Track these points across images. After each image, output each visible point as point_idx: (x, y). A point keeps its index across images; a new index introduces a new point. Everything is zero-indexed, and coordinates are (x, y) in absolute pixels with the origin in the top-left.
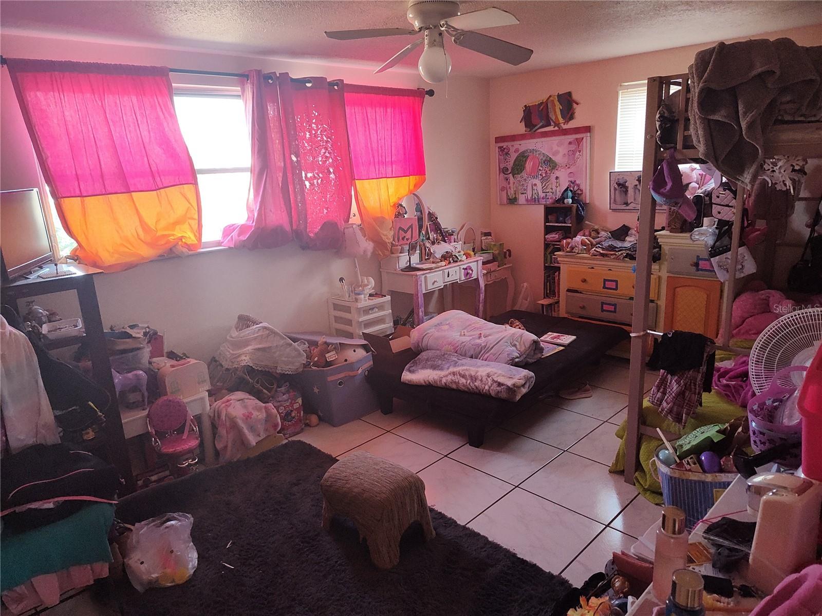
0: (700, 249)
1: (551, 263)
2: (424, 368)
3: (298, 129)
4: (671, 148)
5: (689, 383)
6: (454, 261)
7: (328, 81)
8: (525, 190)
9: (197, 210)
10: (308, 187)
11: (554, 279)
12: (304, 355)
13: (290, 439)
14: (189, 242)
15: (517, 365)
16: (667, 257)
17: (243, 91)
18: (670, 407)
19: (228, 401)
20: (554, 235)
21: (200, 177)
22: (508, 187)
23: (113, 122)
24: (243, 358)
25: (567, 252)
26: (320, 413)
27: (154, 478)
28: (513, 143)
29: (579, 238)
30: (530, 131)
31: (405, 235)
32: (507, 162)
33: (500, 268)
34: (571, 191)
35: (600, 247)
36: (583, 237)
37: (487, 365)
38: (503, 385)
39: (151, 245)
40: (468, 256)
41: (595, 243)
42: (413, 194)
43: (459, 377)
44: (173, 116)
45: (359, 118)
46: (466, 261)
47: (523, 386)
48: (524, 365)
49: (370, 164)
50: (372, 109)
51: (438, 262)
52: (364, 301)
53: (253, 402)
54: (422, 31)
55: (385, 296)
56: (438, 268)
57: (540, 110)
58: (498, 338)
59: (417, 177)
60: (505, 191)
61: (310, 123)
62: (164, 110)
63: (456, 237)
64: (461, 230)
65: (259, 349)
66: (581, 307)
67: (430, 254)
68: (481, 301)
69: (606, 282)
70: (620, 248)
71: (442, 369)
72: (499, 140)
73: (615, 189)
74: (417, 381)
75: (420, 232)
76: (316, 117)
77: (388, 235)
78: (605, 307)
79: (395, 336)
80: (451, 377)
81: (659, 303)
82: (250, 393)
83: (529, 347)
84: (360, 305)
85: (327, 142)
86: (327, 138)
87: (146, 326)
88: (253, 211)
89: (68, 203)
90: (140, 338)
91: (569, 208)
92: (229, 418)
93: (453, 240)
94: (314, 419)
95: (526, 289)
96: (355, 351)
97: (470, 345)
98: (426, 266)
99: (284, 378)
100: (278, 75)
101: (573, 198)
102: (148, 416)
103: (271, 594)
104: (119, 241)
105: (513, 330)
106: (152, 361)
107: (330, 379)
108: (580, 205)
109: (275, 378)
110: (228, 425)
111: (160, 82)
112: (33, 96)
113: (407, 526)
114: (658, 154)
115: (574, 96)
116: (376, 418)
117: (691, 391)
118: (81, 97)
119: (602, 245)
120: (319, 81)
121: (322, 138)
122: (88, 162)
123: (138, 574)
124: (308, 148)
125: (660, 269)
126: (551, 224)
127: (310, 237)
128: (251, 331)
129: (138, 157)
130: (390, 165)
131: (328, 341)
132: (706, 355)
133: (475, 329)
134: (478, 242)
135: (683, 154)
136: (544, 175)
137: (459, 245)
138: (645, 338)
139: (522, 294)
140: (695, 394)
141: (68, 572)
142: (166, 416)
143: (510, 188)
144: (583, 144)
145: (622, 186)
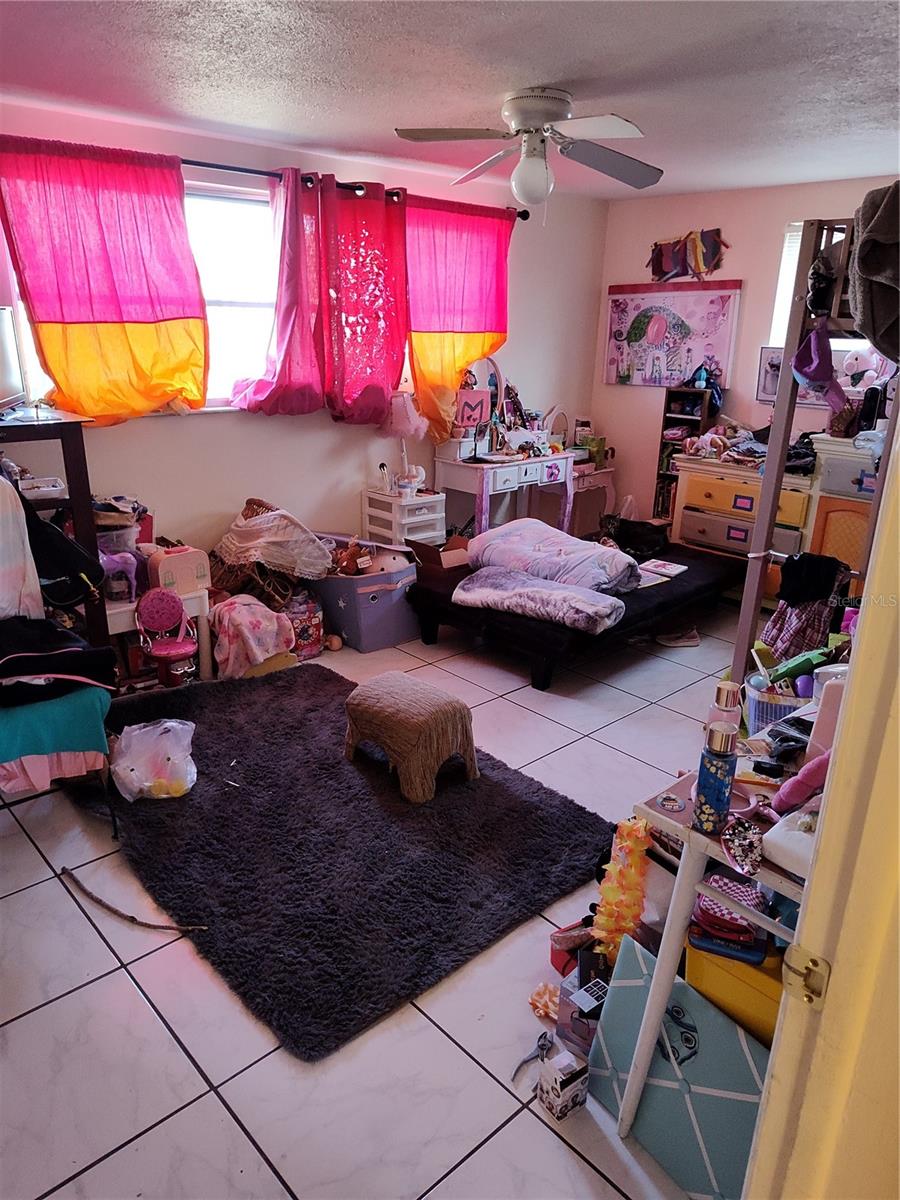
0: (865, 460)
1: (668, 470)
2: (481, 586)
3: (341, 253)
4: (824, 315)
5: (812, 619)
6: (535, 456)
7: (386, 188)
8: (643, 364)
9: (203, 353)
10: (348, 335)
11: (669, 492)
12: (328, 558)
13: (304, 662)
14: (190, 397)
15: (604, 591)
16: (822, 469)
17: (273, 196)
18: (785, 646)
19: (232, 604)
20: (675, 432)
21: (209, 310)
22: (620, 358)
23: (107, 227)
24: (253, 552)
25: (691, 455)
26: (343, 633)
27: (139, 686)
28: (632, 296)
29: (708, 437)
30: (659, 280)
31: (471, 413)
32: (622, 323)
33: (598, 472)
34: (706, 370)
35: (734, 451)
36: (715, 435)
37: (565, 588)
38: (582, 612)
39: (146, 394)
40: (554, 449)
41: (729, 445)
42: (486, 357)
43: (526, 599)
44: (181, 225)
45: (423, 243)
46: (551, 457)
47: (608, 616)
48: (617, 594)
49: (433, 311)
50: (442, 232)
51: (513, 454)
52: (410, 498)
53: (261, 608)
54: (520, 135)
55: (438, 493)
56: (513, 461)
57: (675, 251)
58: (583, 557)
59: (495, 335)
60: (616, 365)
61: (357, 246)
62: (171, 216)
63: (541, 423)
64: (549, 414)
65: (274, 543)
66: (700, 532)
67: (503, 443)
68: (566, 514)
69: (739, 500)
70: (761, 453)
71: (506, 589)
72: (614, 290)
73: (767, 371)
74: (473, 602)
75: (492, 411)
76: (366, 239)
77: (449, 412)
78: (733, 533)
79: (448, 546)
80: (516, 599)
81: (804, 531)
82: (260, 598)
83: (622, 572)
84: (404, 502)
85: (378, 274)
86: (379, 269)
87: (135, 500)
88: (275, 362)
89: (45, 329)
90: (128, 513)
91: (700, 395)
92: (233, 625)
93: (536, 428)
94: (336, 641)
95: (631, 501)
96: (394, 559)
97: (546, 562)
98: (497, 458)
99: (302, 584)
100: (320, 177)
101: (707, 380)
102: (137, 610)
103: (282, 815)
104: (107, 386)
105: (605, 548)
106: (140, 545)
107: (360, 590)
108: (717, 391)
109: (291, 582)
110: (231, 633)
111: (168, 177)
112: (12, 185)
113: (447, 757)
114: (807, 324)
115: (724, 236)
116: (416, 647)
117: (813, 629)
118: (70, 190)
119: (738, 448)
120: (373, 189)
121: (372, 268)
122: (74, 279)
123: (127, 781)
124: (353, 281)
125: (811, 486)
126: (673, 416)
127: (347, 405)
128: (263, 519)
129: (135, 277)
130: (459, 315)
131: (362, 542)
132: (837, 584)
133: (554, 543)
134: (571, 433)
135: (837, 324)
136: (671, 345)
137: (544, 435)
138: (766, 560)
139: (624, 510)
140: (819, 632)
141: (58, 756)
142: (158, 612)
143: (622, 360)
144: (729, 305)
145: (775, 367)
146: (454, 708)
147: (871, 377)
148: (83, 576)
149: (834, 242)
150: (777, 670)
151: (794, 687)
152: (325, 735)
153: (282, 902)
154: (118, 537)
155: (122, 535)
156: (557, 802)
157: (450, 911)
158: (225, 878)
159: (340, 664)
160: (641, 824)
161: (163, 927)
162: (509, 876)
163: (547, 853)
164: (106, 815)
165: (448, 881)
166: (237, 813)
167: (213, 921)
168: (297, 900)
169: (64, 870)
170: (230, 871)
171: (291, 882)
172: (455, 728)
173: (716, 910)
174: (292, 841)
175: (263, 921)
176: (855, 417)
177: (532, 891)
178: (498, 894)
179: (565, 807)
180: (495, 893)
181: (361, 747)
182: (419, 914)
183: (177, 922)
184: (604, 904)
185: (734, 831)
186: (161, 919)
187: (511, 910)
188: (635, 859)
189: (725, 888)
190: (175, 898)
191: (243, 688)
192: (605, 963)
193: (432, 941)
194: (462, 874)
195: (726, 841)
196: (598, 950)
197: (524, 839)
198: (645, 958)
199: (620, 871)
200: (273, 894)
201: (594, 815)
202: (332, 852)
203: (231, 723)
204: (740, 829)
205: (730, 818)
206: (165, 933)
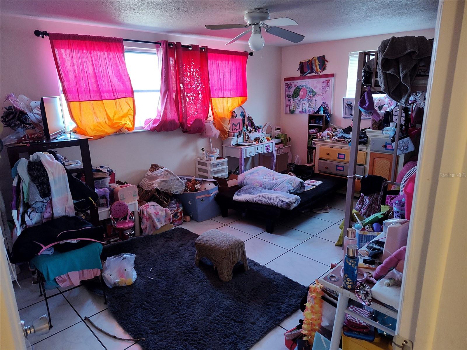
0: (387, 138)
1: (311, 145)
2: (244, 193)
3: (184, 71)
4: (369, 86)
5: (374, 200)
6: (261, 142)
7: (200, 46)
8: (299, 106)
9: (133, 110)
10: (188, 100)
11: (312, 153)
12: (184, 185)
13: (176, 227)
14: (128, 127)
15: (291, 193)
16: (370, 142)
17: (158, 51)
18: (365, 212)
19: (147, 206)
20: (313, 130)
21: (135, 93)
22: (290, 104)
23: (95, 65)
24: (154, 185)
25: (320, 139)
26: (191, 215)
27: (112, 240)
28: (293, 81)
29: (326, 132)
30: (303, 75)
31: (235, 127)
32: (290, 91)
33: (284, 147)
34: (323, 107)
35: (336, 137)
36: (328, 131)
37: (277, 193)
38: (284, 202)
39: (112, 126)
40: (268, 139)
41: (334, 135)
42: (240, 106)
43: (262, 198)
44: (124, 63)
45: (214, 66)
46: (267, 142)
47: (294, 203)
48: (296, 194)
49: (219, 90)
50: (221, 61)
51: (252, 142)
52: (214, 161)
53: (159, 207)
54: (251, 26)
55: (225, 158)
56: (253, 145)
57: (308, 64)
58: (282, 180)
59: (243, 98)
60: (289, 107)
61: (190, 68)
62: (120, 60)
63: (262, 130)
64: (265, 126)
65: (163, 181)
66: (326, 168)
67: (248, 138)
68: (274, 164)
69: (339, 155)
70: (347, 137)
71: (254, 194)
72: (286, 79)
73: (346, 107)
74: (241, 200)
75: (243, 126)
76: (193, 65)
77: (227, 127)
78: (338, 168)
79: (230, 178)
80: (258, 198)
81: (366, 166)
82: (158, 203)
83: (298, 185)
84: (212, 162)
85: (198, 78)
86: (198, 76)
87: (108, 167)
88: (160, 112)
89: (72, 104)
90: (105, 172)
91: (321, 117)
92: (148, 214)
93: (260, 132)
94: (188, 218)
95: (298, 158)
96: (210, 184)
97: (268, 183)
98: (246, 144)
99: (174, 196)
100: (175, 43)
101: (324, 111)
102: (110, 210)
103: (172, 290)
104: (96, 124)
105: (290, 176)
106: (110, 184)
107: (197, 198)
108: (328, 115)
109: (169, 196)
110: (147, 217)
111: (118, 45)
112: (59, 51)
113: (237, 262)
114: (363, 89)
115: (326, 58)
116: (219, 219)
117: (375, 204)
118: (81, 52)
119: (338, 136)
120: (195, 47)
121: (196, 76)
122: (83, 85)
123: (109, 280)
124: (189, 81)
125: (367, 149)
126: (312, 125)
127: (188, 126)
128: (158, 172)
129: (106, 83)
130: (229, 91)
131: (197, 179)
132: (382, 186)
133: (271, 176)
134: (273, 133)
135: (374, 89)
136: (309, 99)
137: (263, 134)
138: (354, 178)
139: (296, 161)
140: (377, 205)
141: (83, 272)
142: (118, 210)
143: (291, 105)
144: (330, 83)
145: (350, 106)
146: (238, 242)
147: (386, 107)
148: (90, 198)
149: (370, 60)
150: (365, 221)
151: (373, 228)
152: (187, 256)
153: (175, 327)
154: (102, 182)
155: (104, 181)
156: (281, 278)
157: (243, 326)
158: (151, 318)
159: (191, 227)
160: (319, 286)
161: (127, 340)
162: (265, 310)
163: (279, 299)
164: (101, 294)
165: (241, 313)
166: (154, 290)
167: (147, 336)
168: (181, 325)
169: (86, 318)
170: (152, 315)
171: (177, 318)
172: (239, 251)
173: (353, 320)
174: (177, 301)
175: (168, 335)
176: (381, 123)
177: (275, 316)
178: (261, 318)
179: (284, 280)
180: (260, 317)
181: (202, 260)
182: (230, 328)
183: (133, 337)
184: (306, 319)
185: (360, 288)
186: (127, 336)
187: (268, 324)
188: (317, 301)
189: (355, 310)
190: (131, 327)
191: (153, 239)
192: (308, 344)
193: (237, 339)
194: (246, 310)
195: (357, 292)
196: (305, 339)
197: (269, 294)
198: (325, 341)
199: (312, 306)
200: (171, 323)
201: (296, 283)
202: (194, 304)
203: (149, 253)
204: (362, 287)
205: (358, 283)
206: (129, 342)
